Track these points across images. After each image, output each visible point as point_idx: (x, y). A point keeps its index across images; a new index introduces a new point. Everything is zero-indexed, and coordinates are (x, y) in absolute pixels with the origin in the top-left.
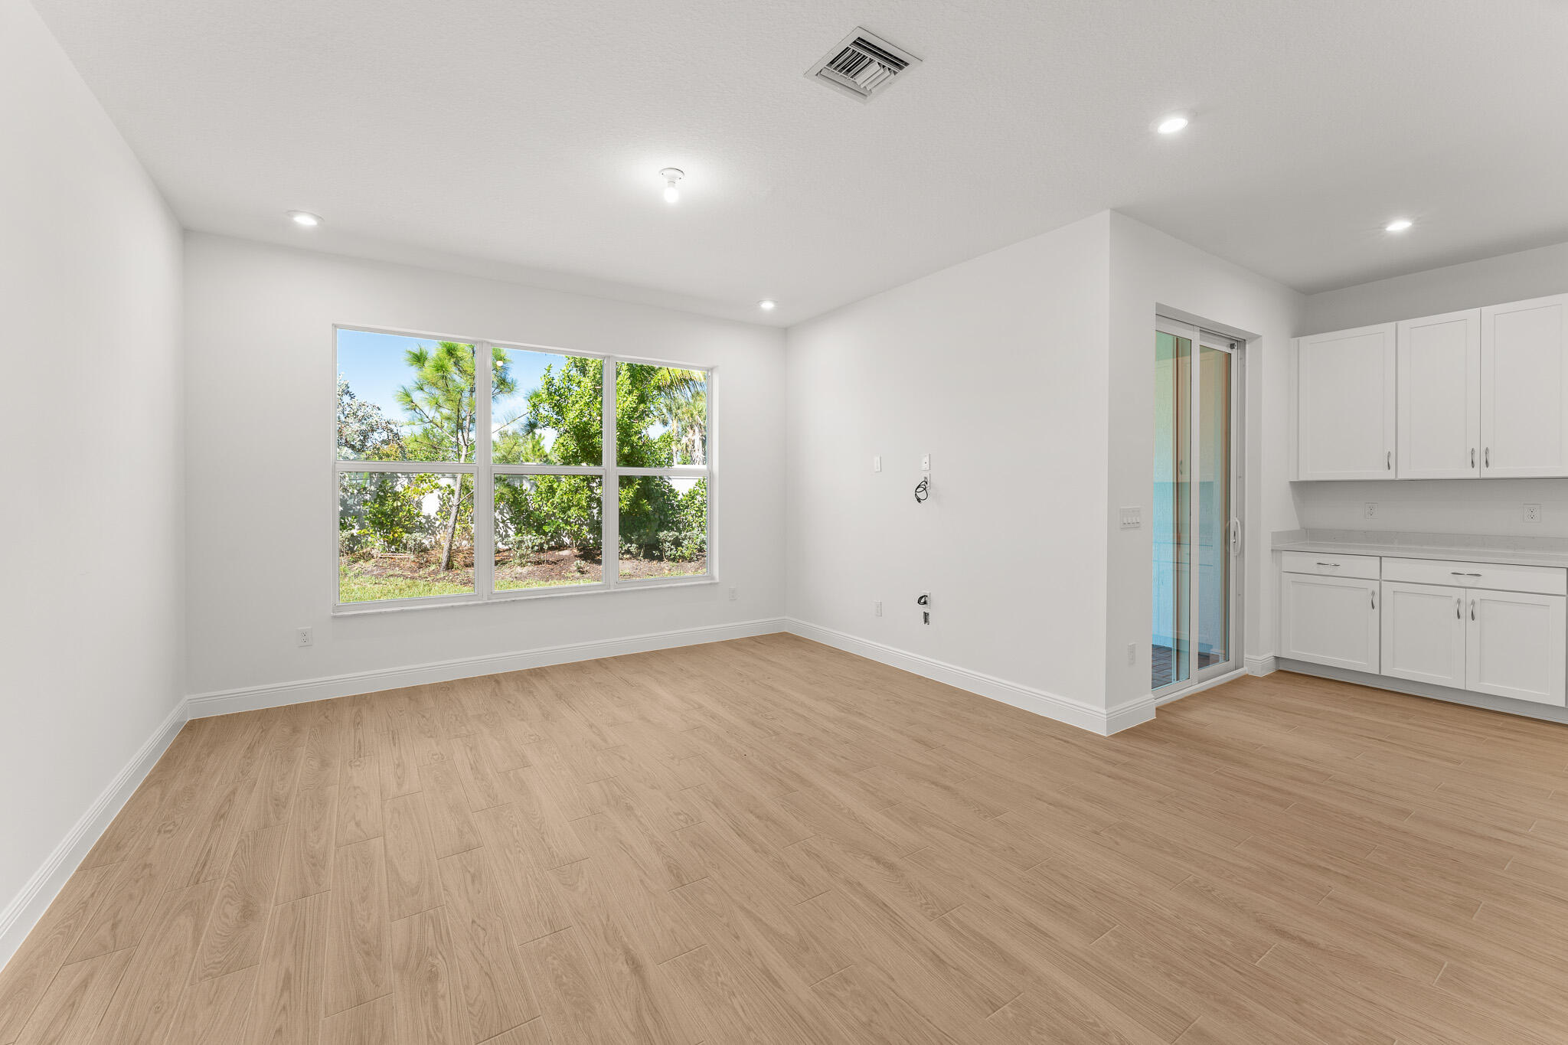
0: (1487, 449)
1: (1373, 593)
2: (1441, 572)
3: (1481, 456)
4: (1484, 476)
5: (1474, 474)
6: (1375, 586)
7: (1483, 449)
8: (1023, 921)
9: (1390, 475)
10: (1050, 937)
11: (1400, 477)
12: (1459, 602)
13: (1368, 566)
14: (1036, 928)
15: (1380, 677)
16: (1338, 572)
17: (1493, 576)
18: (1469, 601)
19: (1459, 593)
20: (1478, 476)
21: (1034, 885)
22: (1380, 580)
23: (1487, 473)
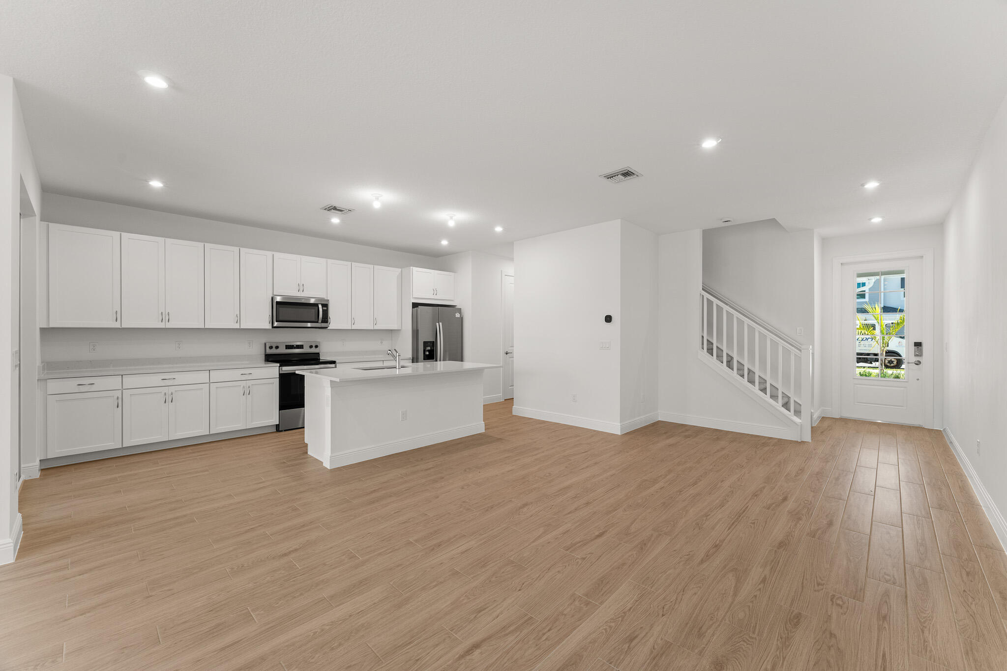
0: (169, 313)
1: (118, 398)
2: (156, 380)
3: (165, 316)
4: (167, 327)
5: (162, 325)
6: (119, 394)
7: (167, 313)
8: (216, 653)
9: (117, 325)
10: (240, 640)
11: (123, 326)
12: (165, 394)
13: (114, 382)
14: (228, 647)
15: (123, 448)
16: (93, 388)
17: (182, 378)
18: (170, 393)
19: (165, 390)
20: (164, 327)
21: (181, 641)
22: (123, 389)
23: (169, 325)
